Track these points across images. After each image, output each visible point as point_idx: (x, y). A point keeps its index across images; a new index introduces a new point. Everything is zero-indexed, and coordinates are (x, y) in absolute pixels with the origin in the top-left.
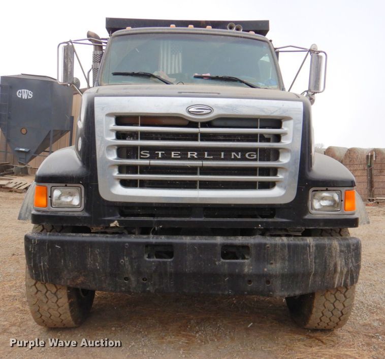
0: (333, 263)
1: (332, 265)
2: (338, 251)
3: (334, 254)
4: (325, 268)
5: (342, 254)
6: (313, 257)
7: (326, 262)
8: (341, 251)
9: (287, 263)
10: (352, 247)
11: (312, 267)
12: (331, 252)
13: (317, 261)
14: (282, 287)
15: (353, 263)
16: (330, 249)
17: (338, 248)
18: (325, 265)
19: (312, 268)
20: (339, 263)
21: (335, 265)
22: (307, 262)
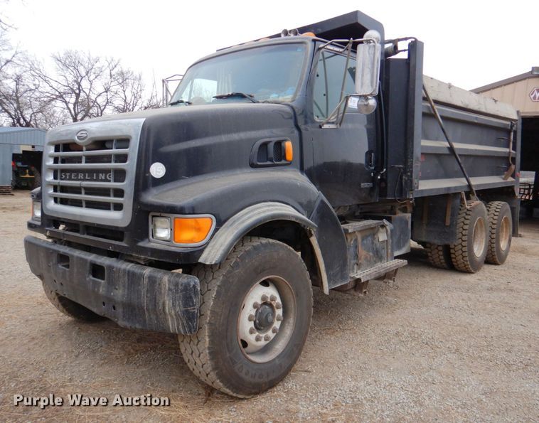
0: (161, 301)
1: (161, 304)
2: (167, 288)
3: (163, 292)
4: (155, 306)
5: (170, 293)
6: (145, 290)
7: (155, 298)
8: (170, 289)
9: (126, 291)
10: (180, 287)
11: (145, 301)
12: (161, 289)
13: (149, 295)
14: (124, 317)
15: (180, 306)
16: (159, 284)
17: (167, 285)
18: (155, 301)
19: (144, 303)
20: (167, 302)
21: (164, 304)
22: (141, 295)
